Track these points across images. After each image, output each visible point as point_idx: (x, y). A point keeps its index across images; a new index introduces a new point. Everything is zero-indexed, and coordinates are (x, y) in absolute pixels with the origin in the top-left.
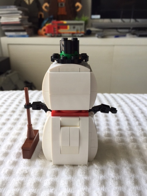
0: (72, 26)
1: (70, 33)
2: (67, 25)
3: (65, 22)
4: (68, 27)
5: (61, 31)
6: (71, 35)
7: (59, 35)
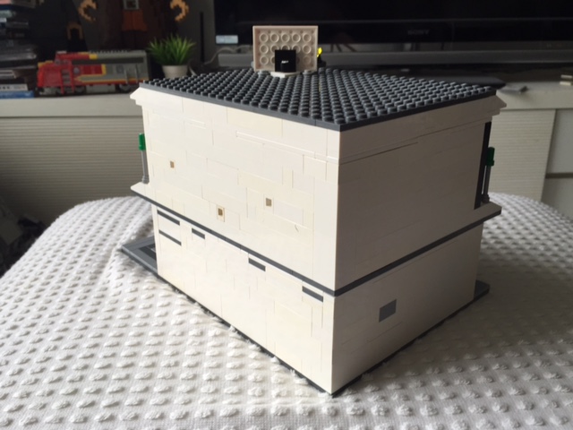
0: (114, 67)
1: (109, 84)
2: (99, 62)
3: (93, 56)
4: (104, 67)
5: (83, 79)
6: (113, 88)
7: (79, 90)
